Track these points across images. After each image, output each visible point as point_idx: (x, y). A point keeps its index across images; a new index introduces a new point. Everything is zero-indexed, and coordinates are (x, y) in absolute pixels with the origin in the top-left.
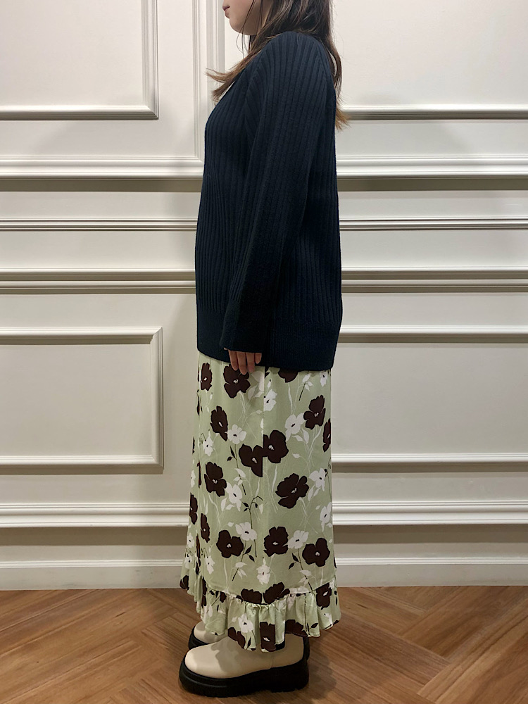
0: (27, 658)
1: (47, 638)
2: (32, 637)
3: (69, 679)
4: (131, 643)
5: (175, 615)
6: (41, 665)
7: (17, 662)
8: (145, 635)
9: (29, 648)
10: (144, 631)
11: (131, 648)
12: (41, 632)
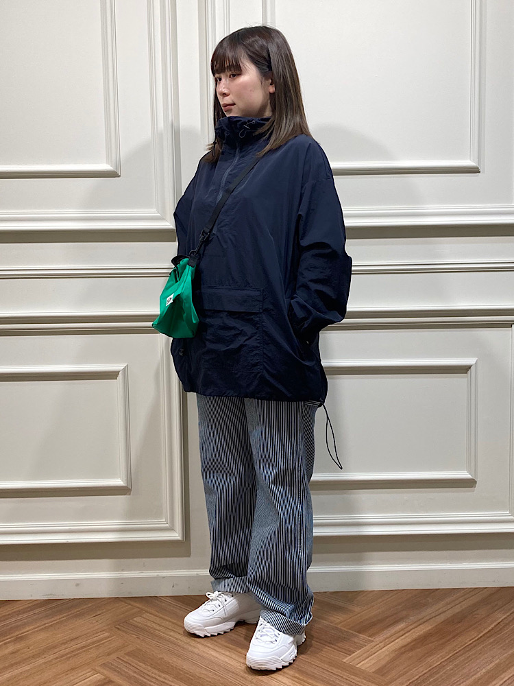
0: (18, 646)
1: (34, 632)
2: (21, 632)
3: (57, 658)
4: (107, 634)
5: (144, 616)
6: (32, 649)
7: (11, 648)
8: (118, 629)
9: (19, 639)
10: (118, 626)
11: (106, 638)
12: (28, 629)
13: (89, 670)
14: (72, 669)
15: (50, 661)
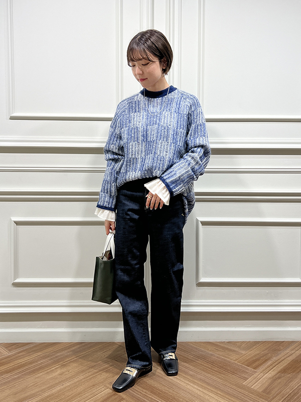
0: (64, 370)
1: (70, 362)
2: (64, 362)
6: (71, 372)
8: (116, 361)
13: (103, 386)
14: (94, 385)
15: (81, 380)
